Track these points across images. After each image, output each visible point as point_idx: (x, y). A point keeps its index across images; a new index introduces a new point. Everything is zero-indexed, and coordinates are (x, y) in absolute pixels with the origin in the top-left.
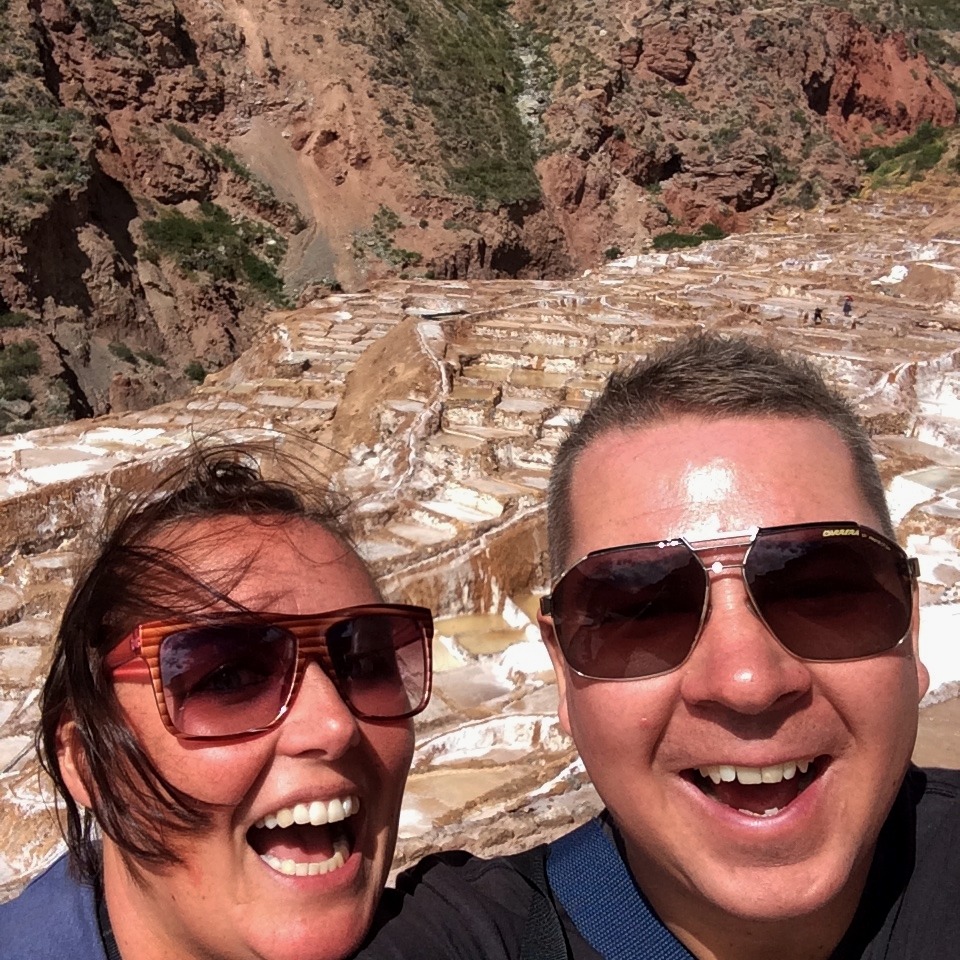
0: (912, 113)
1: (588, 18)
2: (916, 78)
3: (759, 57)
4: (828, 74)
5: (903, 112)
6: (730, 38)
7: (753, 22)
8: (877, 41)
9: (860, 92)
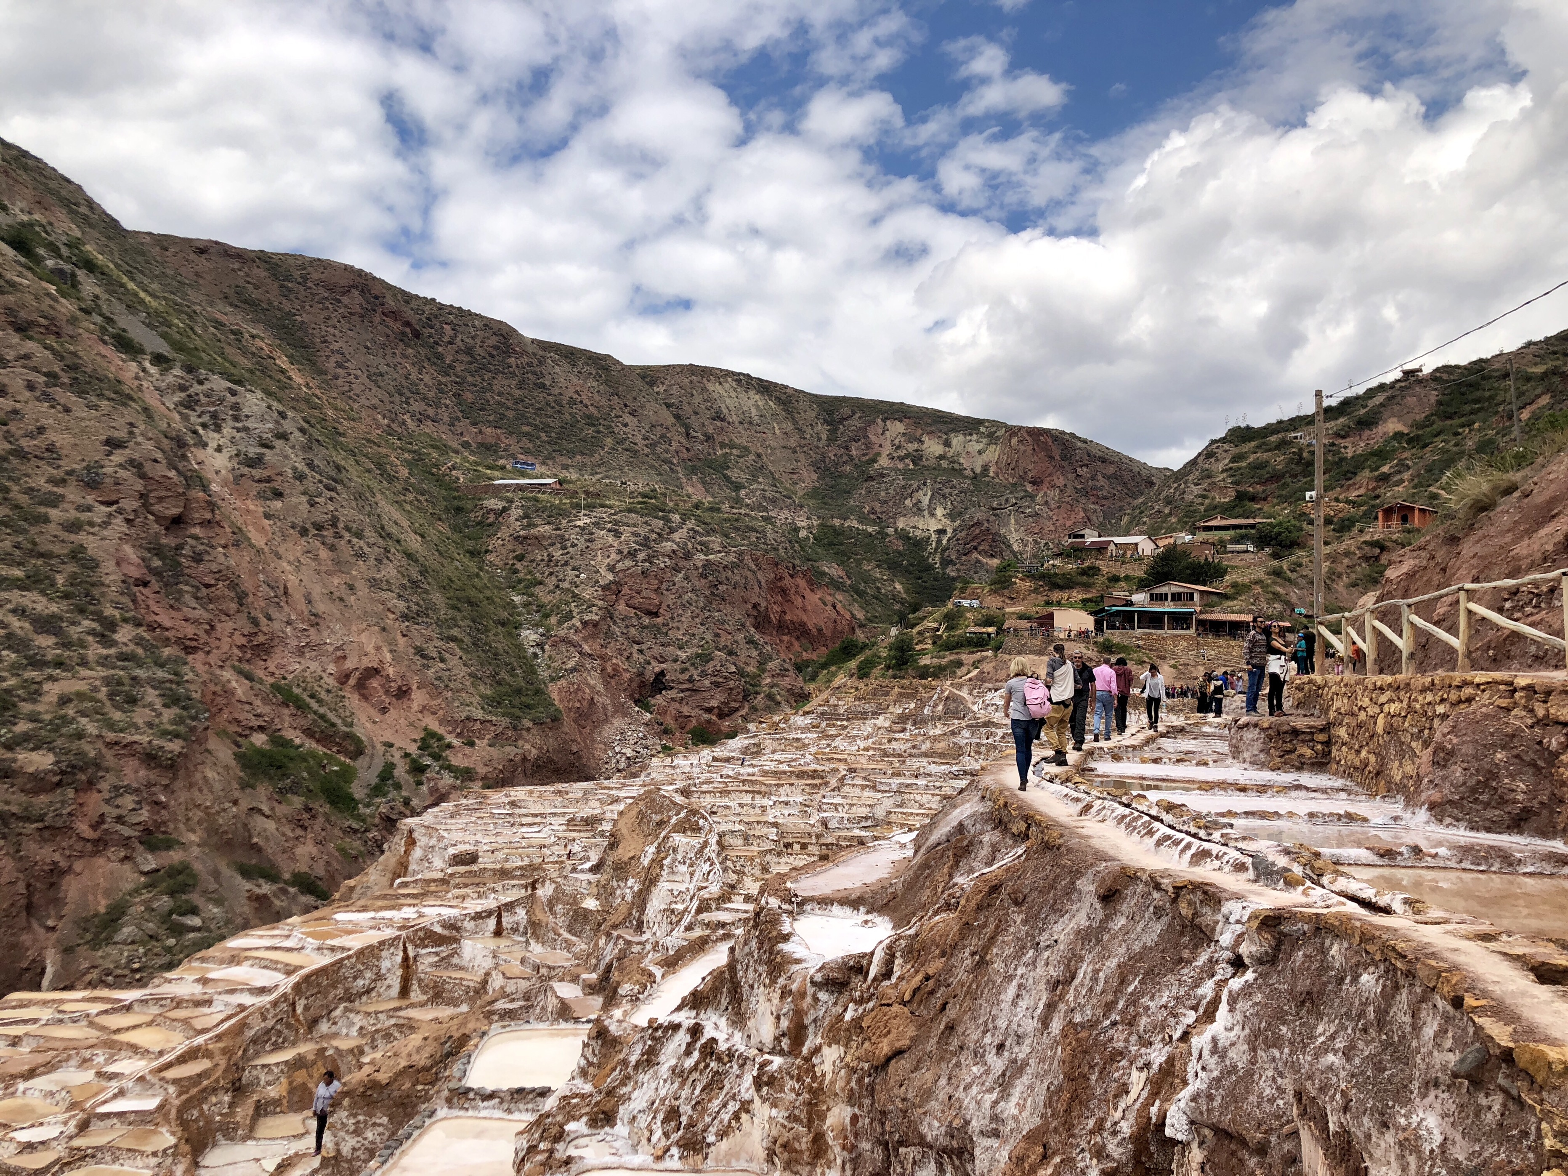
0: (827, 632)
1: (566, 564)
2: (825, 604)
3: (713, 593)
4: (764, 604)
5: (820, 631)
6: (686, 578)
7: (704, 566)
8: (792, 576)
9: (788, 617)
